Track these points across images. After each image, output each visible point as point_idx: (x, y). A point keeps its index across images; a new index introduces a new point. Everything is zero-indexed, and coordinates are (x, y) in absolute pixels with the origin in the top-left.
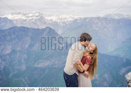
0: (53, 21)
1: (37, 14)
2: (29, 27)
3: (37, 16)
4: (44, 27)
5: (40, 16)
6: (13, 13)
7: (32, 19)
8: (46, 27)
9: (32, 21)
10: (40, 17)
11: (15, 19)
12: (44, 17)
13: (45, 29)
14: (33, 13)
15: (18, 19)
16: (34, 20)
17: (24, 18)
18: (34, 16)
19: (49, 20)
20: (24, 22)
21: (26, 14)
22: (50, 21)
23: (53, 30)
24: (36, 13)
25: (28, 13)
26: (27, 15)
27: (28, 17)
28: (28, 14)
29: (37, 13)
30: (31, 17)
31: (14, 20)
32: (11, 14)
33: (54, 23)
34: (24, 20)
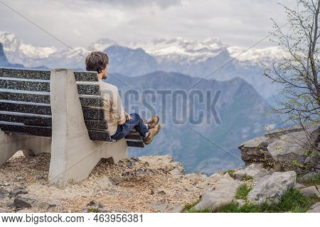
0: (253, 65)
1: (214, 46)
2: (192, 75)
3: (214, 51)
4: (227, 77)
5: (220, 49)
6: (159, 39)
7: (201, 57)
8: (233, 77)
9: (199, 61)
10: (221, 53)
11: (160, 54)
12: (229, 54)
13: (231, 82)
14: (204, 42)
15: (167, 56)
16: (205, 59)
17: (181, 51)
18: (205, 48)
19: (242, 62)
20: (182, 63)
21: (187, 44)
22: (243, 64)
23: (251, 86)
24: (211, 43)
25: (192, 42)
26: (189, 47)
27: (191, 51)
28: (191, 44)
29: (213, 42)
30: (198, 51)
31: (158, 56)
32: (152, 41)
33: (253, 70)
34: (182, 59)
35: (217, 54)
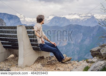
2: (82, 25)
3: (89, 16)
4: (94, 25)
5: (91, 16)
7: (85, 19)
8: (96, 25)
11: (71, 19)
12: (94, 17)
15: (73, 19)
16: (86, 19)
17: (78, 17)
18: (86, 16)
19: (99, 20)
20: (78, 21)
21: (80, 14)
24: (88, 14)
25: (82, 14)
27: (82, 17)
30: (84, 17)
35: (90, 17)
